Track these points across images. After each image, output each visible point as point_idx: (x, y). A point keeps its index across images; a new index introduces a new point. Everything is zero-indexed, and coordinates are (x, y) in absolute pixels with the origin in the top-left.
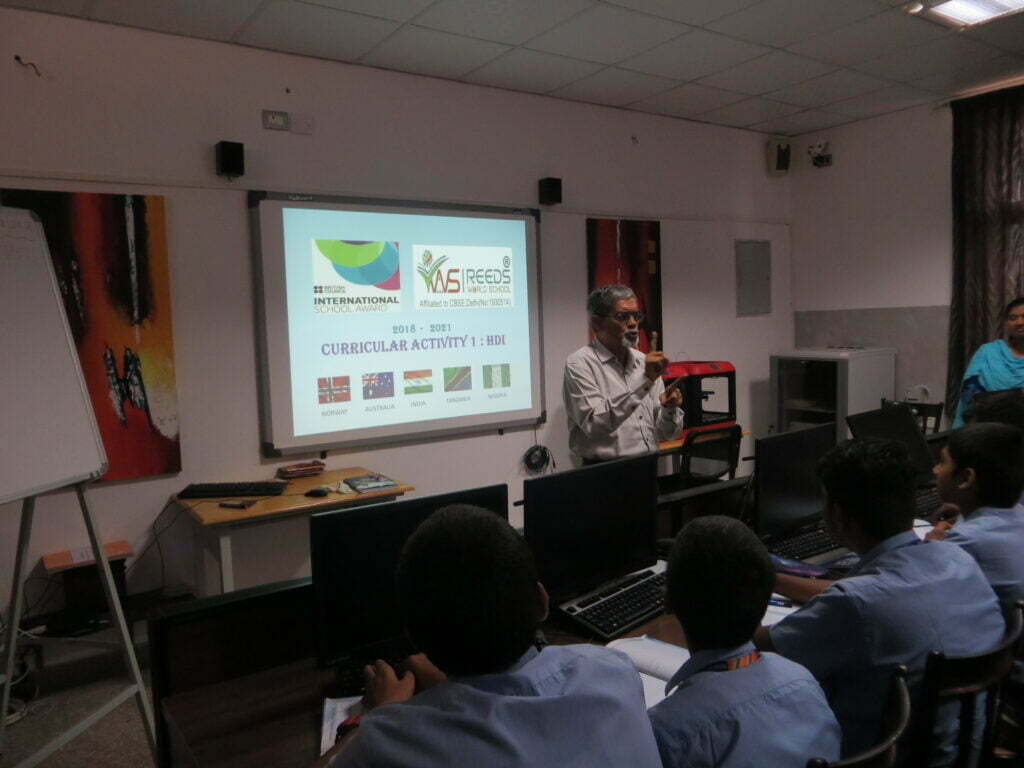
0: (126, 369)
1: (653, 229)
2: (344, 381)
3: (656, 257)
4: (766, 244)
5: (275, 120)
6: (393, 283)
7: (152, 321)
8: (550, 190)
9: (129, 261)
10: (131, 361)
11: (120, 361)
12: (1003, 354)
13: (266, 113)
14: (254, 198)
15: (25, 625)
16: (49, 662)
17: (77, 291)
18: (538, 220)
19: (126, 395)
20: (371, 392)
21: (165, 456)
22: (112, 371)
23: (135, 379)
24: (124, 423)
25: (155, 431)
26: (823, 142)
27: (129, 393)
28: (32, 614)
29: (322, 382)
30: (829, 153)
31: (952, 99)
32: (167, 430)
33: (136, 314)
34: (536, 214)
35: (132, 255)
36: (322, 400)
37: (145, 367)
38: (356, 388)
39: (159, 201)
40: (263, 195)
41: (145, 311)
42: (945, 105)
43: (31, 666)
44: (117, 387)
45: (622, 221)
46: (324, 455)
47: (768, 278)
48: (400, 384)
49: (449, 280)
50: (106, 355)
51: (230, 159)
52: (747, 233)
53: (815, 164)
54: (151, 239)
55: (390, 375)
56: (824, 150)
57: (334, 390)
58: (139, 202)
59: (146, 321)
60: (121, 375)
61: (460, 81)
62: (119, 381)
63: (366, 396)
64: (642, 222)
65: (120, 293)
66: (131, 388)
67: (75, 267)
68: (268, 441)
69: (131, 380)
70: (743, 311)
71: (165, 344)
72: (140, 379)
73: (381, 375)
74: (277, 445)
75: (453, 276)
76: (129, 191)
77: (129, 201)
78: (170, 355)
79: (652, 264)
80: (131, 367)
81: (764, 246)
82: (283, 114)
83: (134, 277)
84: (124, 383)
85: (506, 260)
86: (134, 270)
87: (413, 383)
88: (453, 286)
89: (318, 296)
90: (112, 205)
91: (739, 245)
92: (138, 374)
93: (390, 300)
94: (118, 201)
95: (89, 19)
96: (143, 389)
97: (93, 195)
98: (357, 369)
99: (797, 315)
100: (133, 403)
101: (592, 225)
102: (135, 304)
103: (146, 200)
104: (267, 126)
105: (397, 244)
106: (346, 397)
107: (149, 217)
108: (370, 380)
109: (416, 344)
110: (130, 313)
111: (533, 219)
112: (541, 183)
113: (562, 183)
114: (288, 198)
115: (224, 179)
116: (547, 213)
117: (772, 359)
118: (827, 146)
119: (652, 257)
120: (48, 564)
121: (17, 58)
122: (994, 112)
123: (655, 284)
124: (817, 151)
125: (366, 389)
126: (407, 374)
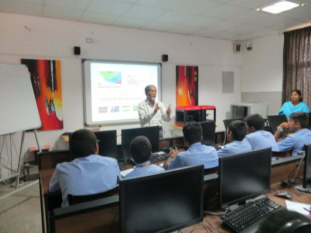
1: (196, 68)
2: (106, 108)
3: (197, 76)
4: (233, 73)
5: (89, 41)
6: (120, 82)
7: (57, 91)
8: (165, 58)
9: (51, 77)
10: (51, 101)
11: (49, 101)
12: (290, 106)
13: (87, 39)
14: (83, 61)
15: (25, 163)
16: (31, 173)
17: (39, 84)
19: (50, 109)
20: (113, 111)
21: (59, 125)
22: (47, 103)
23: (52, 105)
24: (50, 116)
25: (57, 119)
26: (249, 44)
27: (51, 109)
28: (26, 161)
29: (100, 108)
30: (251, 47)
31: (284, 32)
32: (60, 118)
33: (53, 89)
34: (161, 64)
35: (52, 75)
36: (100, 112)
37: (55, 103)
38: (109, 110)
39: (59, 62)
40: (85, 60)
41: (55, 88)
42: (282, 33)
43: (26, 173)
44: (48, 107)
45: (186, 67)
46: (100, 126)
47: (233, 82)
48: (121, 109)
50: (45, 99)
51: (77, 51)
52: (226, 69)
53: (248, 50)
54: (57, 71)
55: (118, 107)
57: (103, 110)
58: (54, 62)
59: (55, 91)
60: (49, 104)
61: (140, 29)
62: (48, 106)
63: (112, 111)
64: (193, 67)
65: (49, 84)
66: (51, 107)
67: (38, 77)
68: (86, 122)
69: (51, 105)
70: (224, 92)
71: (60, 97)
72: (54, 106)
73: (116, 107)
74: (88, 123)
75: (136, 81)
76: (52, 59)
77: (52, 62)
78: (61, 99)
79: (195, 78)
80: (52, 102)
82: (91, 39)
83: (52, 80)
86: (53, 78)
87: (125, 109)
90: (48, 63)
91: (224, 73)
93: (119, 87)
94: (49, 61)
95: (43, 17)
96: (54, 108)
97: (43, 60)
98: (110, 105)
99: (242, 93)
100: (52, 112)
101: (178, 68)
102: (53, 87)
103: (56, 61)
104: (87, 42)
105: (121, 72)
106: (106, 112)
107: (56, 66)
108: (112, 108)
109: (126, 99)
110: (52, 89)
111: (160, 66)
112: (163, 56)
113: (168, 56)
114: (92, 60)
115: (76, 56)
116: (164, 64)
117: (231, 106)
118: (251, 44)
119: (195, 76)
120: (30, 150)
121: (26, 27)
122: (295, 35)
123: (196, 84)
124: (248, 46)
125: (112, 110)
126: (123, 107)
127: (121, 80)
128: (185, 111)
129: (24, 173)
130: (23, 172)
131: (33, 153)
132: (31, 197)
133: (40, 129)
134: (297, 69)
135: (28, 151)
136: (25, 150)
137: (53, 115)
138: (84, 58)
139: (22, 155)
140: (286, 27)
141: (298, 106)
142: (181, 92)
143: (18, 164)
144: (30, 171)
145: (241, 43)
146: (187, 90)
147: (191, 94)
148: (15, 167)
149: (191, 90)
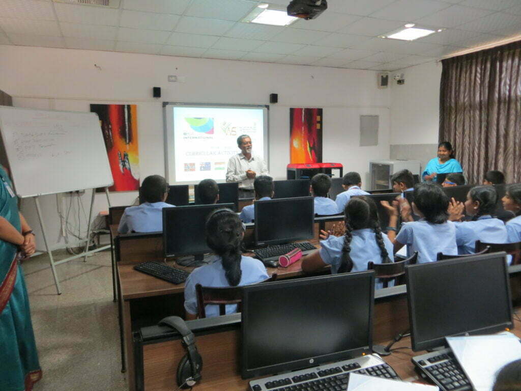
0: (124, 158)
1: (320, 112)
2: (193, 165)
3: (321, 122)
4: (377, 116)
5: (172, 79)
6: (212, 132)
7: (132, 143)
8: (274, 98)
9: (125, 125)
10: (126, 156)
11: (123, 155)
13: (169, 76)
14: (165, 104)
17: (111, 134)
18: (268, 109)
19: (124, 165)
20: (203, 169)
22: (120, 158)
23: (127, 161)
24: (123, 174)
25: (132, 178)
26: (399, 75)
27: (125, 165)
29: (186, 165)
30: (404, 79)
31: (442, 59)
32: (136, 177)
33: (128, 141)
34: (267, 107)
35: (127, 123)
36: (186, 170)
37: (130, 157)
38: (197, 167)
39: (135, 106)
40: (167, 103)
41: (130, 140)
42: (440, 61)
44: (122, 163)
45: (305, 109)
47: (377, 131)
48: (213, 166)
49: (232, 131)
50: (118, 154)
51: (157, 92)
52: (366, 112)
53: (398, 84)
54: (132, 118)
55: (209, 163)
56: (402, 77)
57: (190, 167)
58: (129, 107)
59: (130, 143)
61: (239, 60)
62: (122, 161)
63: (201, 170)
64: (315, 109)
65: (123, 134)
66: (126, 163)
67: (110, 127)
70: (362, 144)
71: (136, 150)
72: (128, 161)
73: (206, 163)
75: (234, 129)
76: (126, 104)
77: (126, 106)
78: (137, 154)
79: (318, 126)
81: (376, 118)
82: (175, 76)
83: (127, 130)
84: (124, 162)
85: (255, 124)
86: (127, 127)
87: (218, 166)
88: (234, 133)
89: (185, 136)
90: (121, 108)
91: (362, 118)
92: (128, 159)
93: (210, 138)
94: (123, 106)
95: (115, 51)
96: (129, 165)
97: (116, 105)
98: (198, 161)
99: (391, 145)
100: (126, 168)
101: (292, 111)
102: (127, 138)
103: (131, 106)
104: (169, 81)
105: (213, 118)
106: (193, 170)
107: (132, 112)
108: (202, 165)
109: (219, 153)
110: (126, 141)
111: (266, 109)
112: (271, 95)
113: (279, 96)
114: (175, 104)
115: (155, 98)
116: (272, 106)
117: (370, 163)
118: (402, 75)
119: (318, 122)
120: (101, 214)
121: (95, 65)
122: (455, 65)
123: (320, 133)
124: (398, 78)
125: (201, 168)
126: (216, 163)
127: (213, 129)
128: (298, 169)
129: (93, 242)
130: (92, 240)
131: (104, 218)
132: (102, 266)
133: (112, 189)
134: (456, 111)
135: (99, 216)
136: (95, 214)
137: (128, 173)
138: (166, 101)
139: (92, 221)
140: (445, 52)
141: (446, 163)
142: (296, 144)
143: (87, 230)
144: (100, 239)
145: (390, 74)
146: (305, 142)
147: (311, 146)
148: (84, 235)
149: (312, 141)
